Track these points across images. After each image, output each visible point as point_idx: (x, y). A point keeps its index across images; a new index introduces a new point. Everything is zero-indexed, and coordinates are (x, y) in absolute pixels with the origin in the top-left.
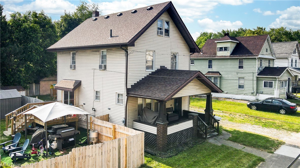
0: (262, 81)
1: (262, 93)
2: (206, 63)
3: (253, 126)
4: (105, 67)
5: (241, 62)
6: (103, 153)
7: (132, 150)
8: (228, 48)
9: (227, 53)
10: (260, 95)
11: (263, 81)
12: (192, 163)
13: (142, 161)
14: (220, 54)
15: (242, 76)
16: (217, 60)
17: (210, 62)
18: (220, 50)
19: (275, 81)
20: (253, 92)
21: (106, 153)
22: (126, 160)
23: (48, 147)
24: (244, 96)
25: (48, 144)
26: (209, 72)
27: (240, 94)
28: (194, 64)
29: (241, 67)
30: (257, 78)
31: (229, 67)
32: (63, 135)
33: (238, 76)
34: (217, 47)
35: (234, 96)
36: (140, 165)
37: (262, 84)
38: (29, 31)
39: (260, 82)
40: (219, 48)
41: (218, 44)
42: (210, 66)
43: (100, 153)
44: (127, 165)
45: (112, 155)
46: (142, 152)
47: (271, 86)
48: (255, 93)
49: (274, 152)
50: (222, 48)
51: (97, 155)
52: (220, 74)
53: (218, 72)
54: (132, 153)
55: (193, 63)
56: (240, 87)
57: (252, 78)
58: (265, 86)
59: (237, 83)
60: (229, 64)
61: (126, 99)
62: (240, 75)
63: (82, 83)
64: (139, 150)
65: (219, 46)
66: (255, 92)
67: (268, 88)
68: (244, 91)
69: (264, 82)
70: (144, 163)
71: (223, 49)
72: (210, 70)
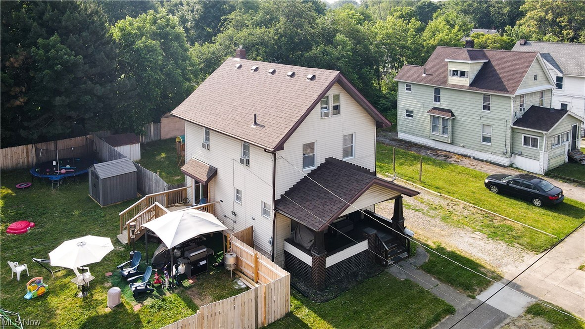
0: (521, 134)
1: (521, 155)
2: (432, 93)
3: (472, 235)
4: (248, 162)
5: (486, 98)
6: (236, 308)
7: (274, 298)
8: (466, 72)
9: (466, 82)
10: (517, 156)
11: (523, 135)
12: (351, 314)
13: (288, 309)
14: (453, 80)
15: (488, 122)
16: (448, 90)
17: (437, 91)
18: (454, 74)
19: (541, 138)
20: (505, 151)
21: (240, 307)
22: (265, 311)
23: (174, 273)
24: (492, 156)
25: (174, 270)
26: (435, 108)
27: (485, 151)
28: (410, 92)
29: (487, 107)
30: (513, 129)
31: (468, 104)
32: (192, 260)
33: (482, 121)
34: (449, 69)
35: (476, 153)
36: (284, 314)
37: (520, 140)
38: (144, 52)
39: (517, 136)
40: (452, 71)
41: (450, 64)
42: (437, 99)
43: (233, 308)
44: (267, 317)
45: (246, 308)
46: (287, 298)
47: (535, 144)
48: (509, 154)
49: (476, 297)
50: (457, 71)
51: (229, 310)
52: (453, 115)
53: (450, 111)
54: (273, 302)
55: (410, 90)
56: (486, 139)
57: (504, 128)
58: (525, 143)
59: (480, 133)
60: (468, 99)
61: (274, 213)
62: (485, 121)
63: (219, 172)
64: (283, 297)
65: (452, 67)
66: (509, 152)
67: (530, 147)
68: (492, 148)
69: (525, 137)
70: (290, 311)
71: (459, 73)
72: (437, 105)
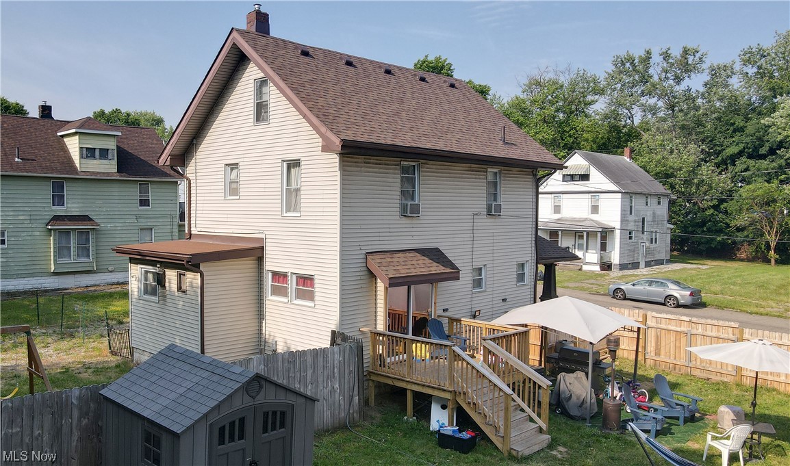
2: (47, 191)
5: (144, 189)
8: (109, 151)
9: (111, 166)
15: (148, 224)
16: (80, 181)
17: (58, 186)
18: (87, 156)
29: (144, 203)
30: (179, 226)
31: (117, 201)
33: (139, 224)
40: (85, 150)
41: (82, 137)
42: (58, 200)
52: (96, 222)
57: (169, 227)
60: (116, 194)
61: (534, 270)
62: (143, 223)
65: (85, 143)
71: (97, 153)
72: (59, 210)
